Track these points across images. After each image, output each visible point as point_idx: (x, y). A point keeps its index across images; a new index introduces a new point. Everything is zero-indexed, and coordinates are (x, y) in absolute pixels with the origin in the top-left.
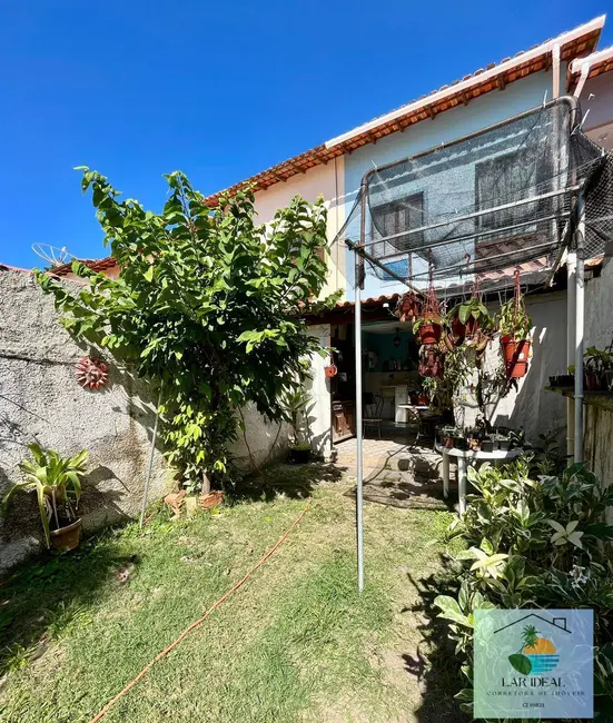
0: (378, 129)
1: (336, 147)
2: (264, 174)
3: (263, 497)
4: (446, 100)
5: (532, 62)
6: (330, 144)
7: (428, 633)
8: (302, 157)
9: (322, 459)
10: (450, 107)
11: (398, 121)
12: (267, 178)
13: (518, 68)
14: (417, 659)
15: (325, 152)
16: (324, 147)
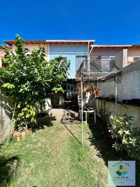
0: (58, 42)
1: (48, 42)
2: (28, 41)
3: (40, 127)
4: (71, 42)
5: (85, 42)
6: (47, 41)
7: (97, 149)
8: (40, 41)
9: (48, 115)
10: (71, 43)
11: (62, 42)
12: (28, 42)
13: (83, 42)
14: (98, 155)
15: (45, 42)
16: (46, 41)
